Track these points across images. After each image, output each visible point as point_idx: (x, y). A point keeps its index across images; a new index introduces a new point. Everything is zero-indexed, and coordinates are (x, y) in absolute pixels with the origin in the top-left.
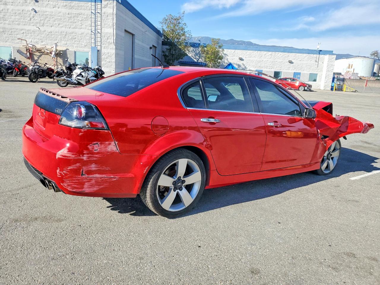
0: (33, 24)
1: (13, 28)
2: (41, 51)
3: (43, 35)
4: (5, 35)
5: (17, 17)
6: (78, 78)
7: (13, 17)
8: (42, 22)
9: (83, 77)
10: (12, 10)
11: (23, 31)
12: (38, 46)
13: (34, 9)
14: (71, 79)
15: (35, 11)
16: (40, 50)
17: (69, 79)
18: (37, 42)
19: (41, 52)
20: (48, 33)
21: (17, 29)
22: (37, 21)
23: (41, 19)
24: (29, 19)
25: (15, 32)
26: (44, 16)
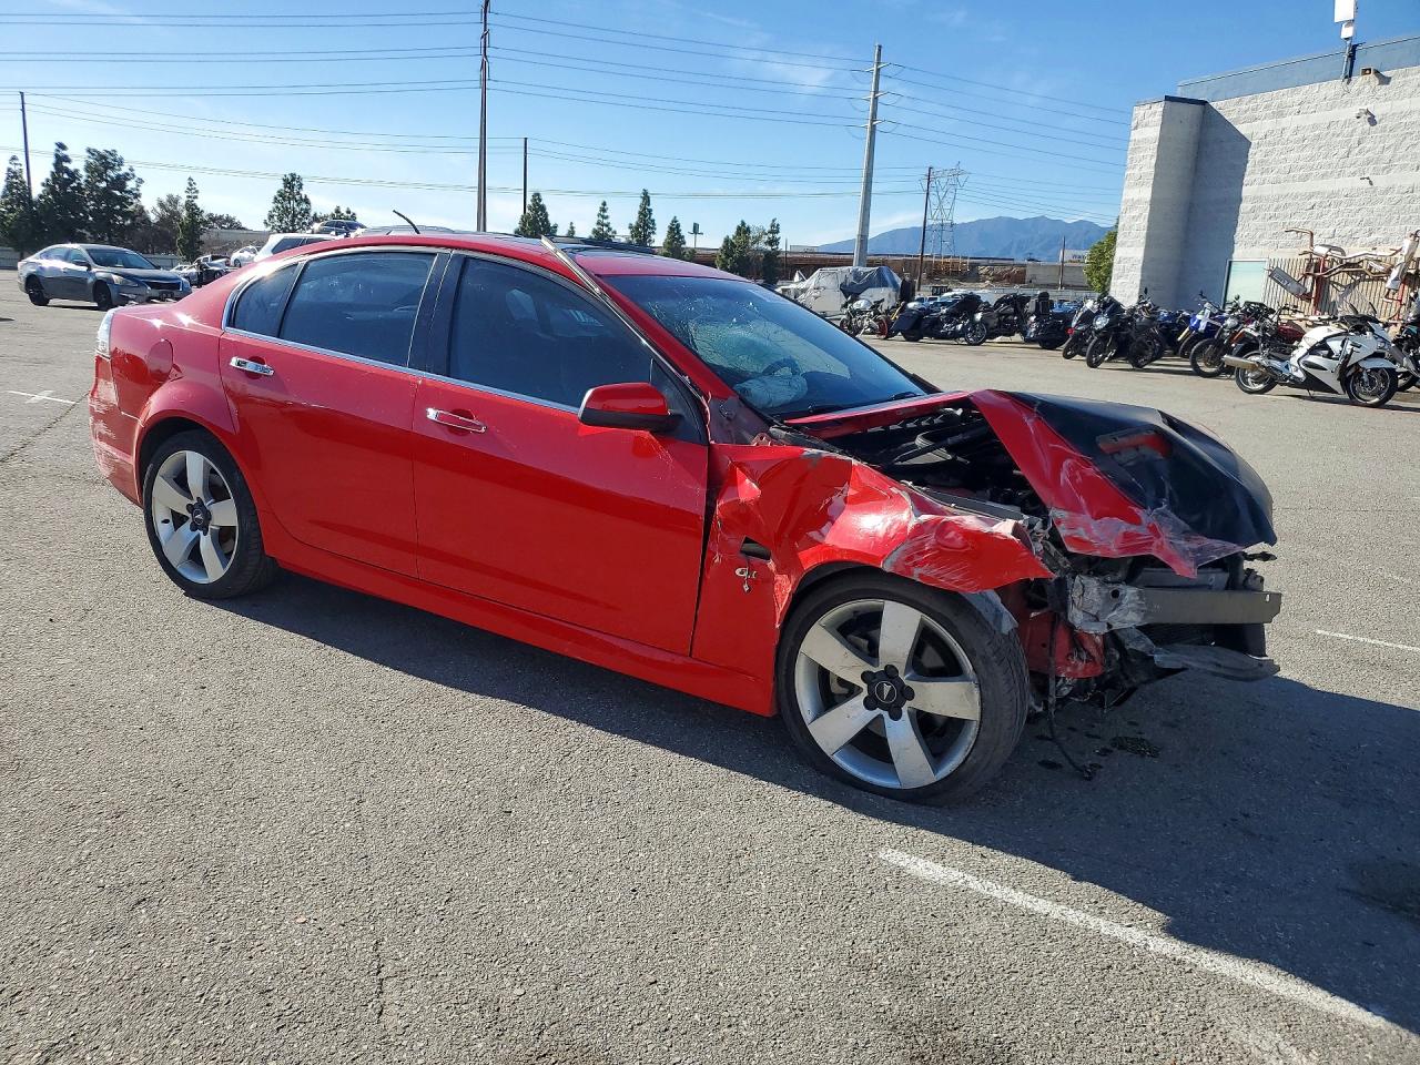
0: (1352, 169)
1: (1285, 192)
2: (1359, 267)
3: (1381, 206)
4: (1255, 222)
5: (1307, 152)
6: (1313, 359)
7: (1292, 155)
8: (1388, 154)
9: (1330, 355)
10: (1297, 130)
11: (1313, 201)
12: (1353, 252)
13: (1368, 112)
14: (1285, 364)
15: (1372, 121)
16: (1353, 265)
17: (1276, 364)
18: (1352, 237)
19: (1356, 273)
20: (1397, 197)
21: (1296, 197)
22: (1369, 154)
23: (1387, 145)
24: (1343, 151)
25: (1286, 206)
26: (1399, 132)
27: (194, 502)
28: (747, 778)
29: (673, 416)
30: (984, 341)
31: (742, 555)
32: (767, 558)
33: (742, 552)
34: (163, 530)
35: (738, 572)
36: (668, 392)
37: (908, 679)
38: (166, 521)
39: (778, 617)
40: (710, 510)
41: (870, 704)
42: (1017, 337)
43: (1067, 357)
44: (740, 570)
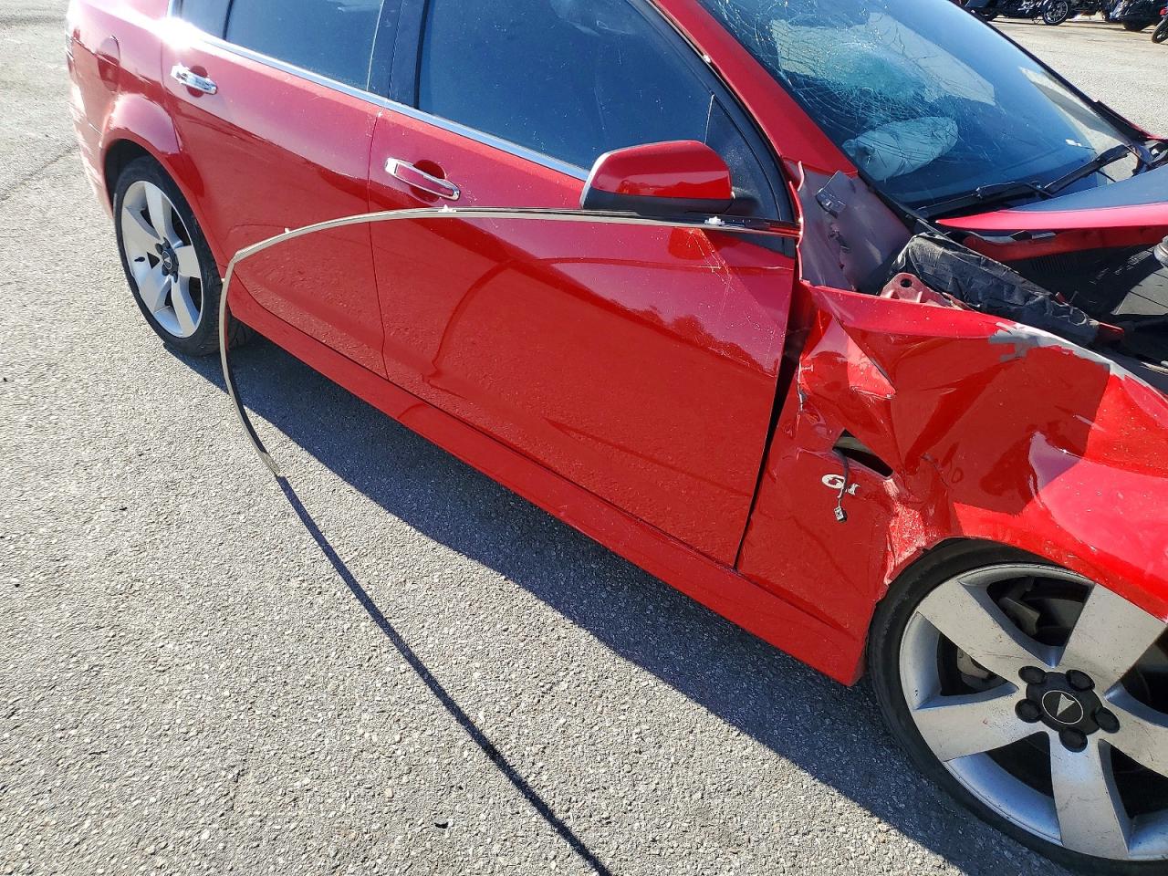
27: (162, 242)
28: (806, 778)
29: (740, 199)
30: (1064, 20)
31: (835, 454)
32: (886, 472)
33: (836, 448)
34: (140, 270)
35: (826, 479)
36: (735, 156)
37: (1110, 700)
38: (141, 259)
39: (890, 569)
40: (788, 367)
41: (1026, 711)
42: (1099, 16)
43: (1156, 40)
44: (830, 477)
